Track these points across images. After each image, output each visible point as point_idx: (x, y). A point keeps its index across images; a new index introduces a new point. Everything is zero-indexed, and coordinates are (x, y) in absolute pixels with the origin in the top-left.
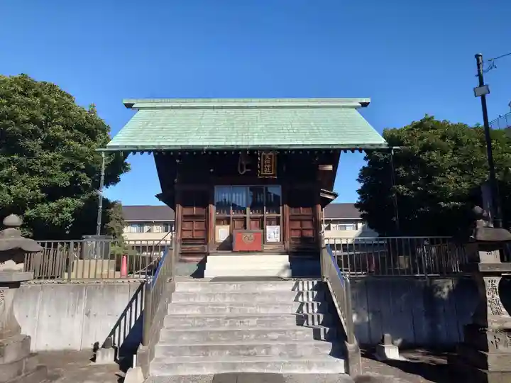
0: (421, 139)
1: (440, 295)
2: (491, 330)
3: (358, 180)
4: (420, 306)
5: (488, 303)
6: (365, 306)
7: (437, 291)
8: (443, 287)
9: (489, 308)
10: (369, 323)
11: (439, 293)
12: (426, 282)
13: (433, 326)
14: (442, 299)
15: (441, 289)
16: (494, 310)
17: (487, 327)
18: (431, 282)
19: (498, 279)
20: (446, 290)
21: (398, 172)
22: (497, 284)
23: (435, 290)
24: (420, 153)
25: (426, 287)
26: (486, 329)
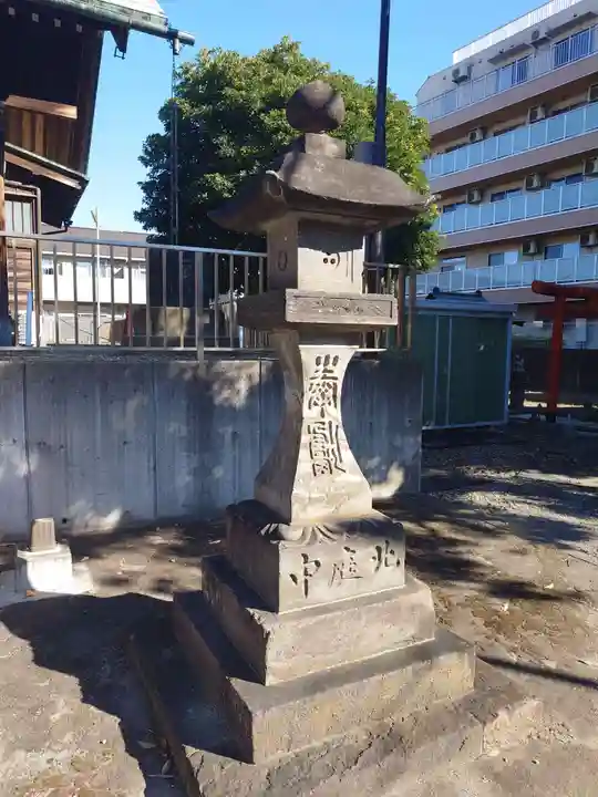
0: (268, 81)
1: (227, 399)
2: (297, 534)
3: (142, 159)
4: (176, 427)
5: (305, 438)
6: (20, 435)
7: (221, 388)
8: (239, 378)
9: (303, 454)
10: (28, 479)
11: (226, 393)
12: (196, 368)
13: (202, 472)
14: (232, 408)
15: (231, 383)
16: (320, 459)
17: (287, 522)
18: (209, 367)
19: (345, 353)
20: (243, 386)
21: (217, 147)
22: (340, 371)
23: (216, 387)
24: (262, 110)
25: (195, 378)
26: (283, 527)
